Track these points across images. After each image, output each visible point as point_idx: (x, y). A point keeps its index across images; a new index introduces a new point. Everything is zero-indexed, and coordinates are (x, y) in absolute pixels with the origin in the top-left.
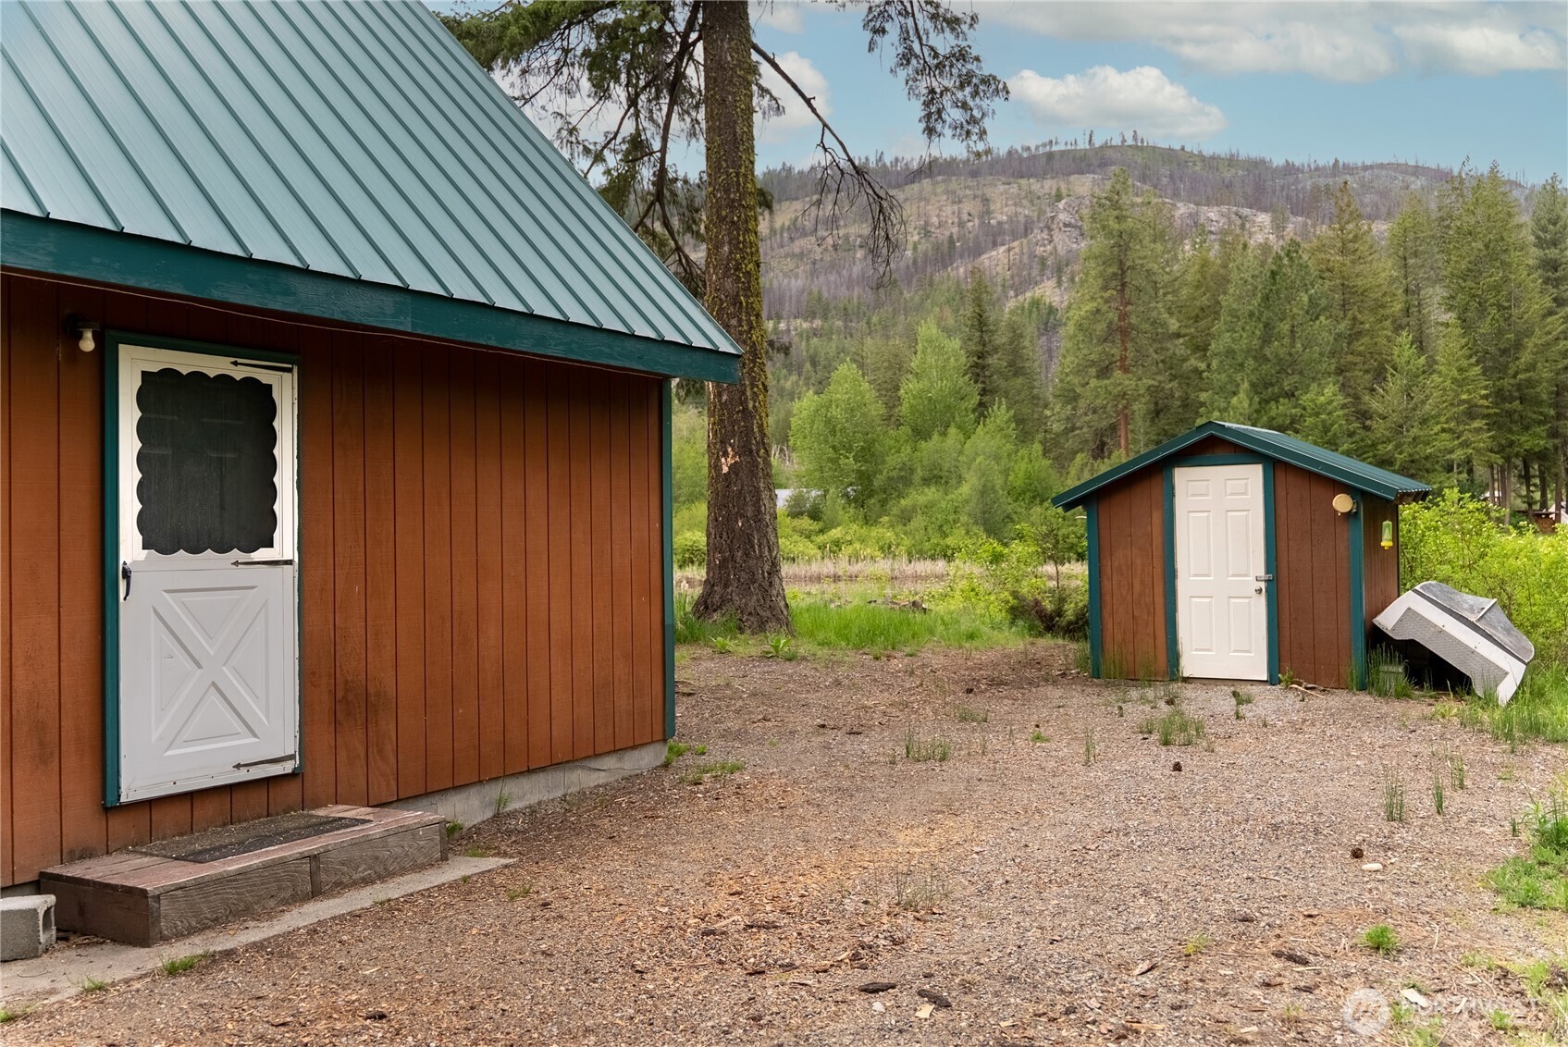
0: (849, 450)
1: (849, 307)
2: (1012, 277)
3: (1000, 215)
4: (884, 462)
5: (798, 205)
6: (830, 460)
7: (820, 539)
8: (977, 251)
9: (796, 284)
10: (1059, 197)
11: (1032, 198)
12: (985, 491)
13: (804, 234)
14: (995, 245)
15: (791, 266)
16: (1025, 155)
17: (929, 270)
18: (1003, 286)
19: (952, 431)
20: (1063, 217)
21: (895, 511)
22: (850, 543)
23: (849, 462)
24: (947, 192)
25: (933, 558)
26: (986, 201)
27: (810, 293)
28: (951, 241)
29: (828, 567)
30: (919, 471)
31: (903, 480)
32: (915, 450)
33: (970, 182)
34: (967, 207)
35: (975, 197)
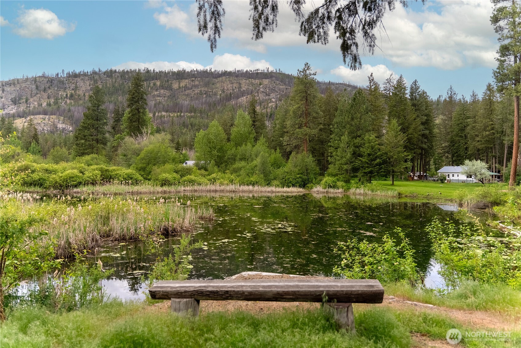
0: (215, 148)
1: (202, 110)
2: (248, 105)
3: (244, 88)
4: (226, 153)
5: (187, 81)
6: (208, 151)
7: (208, 177)
8: (238, 97)
9: (186, 103)
10: (260, 84)
11: (252, 84)
12: (263, 163)
13: (189, 89)
14: (243, 96)
15: (185, 98)
16: (251, 72)
17: (224, 102)
18: (245, 107)
19: (249, 144)
20: (261, 89)
21: (231, 169)
22: (219, 179)
23: (215, 152)
24: (229, 81)
25: (248, 185)
26: (240, 84)
27: (191, 105)
28: (231, 94)
29: (213, 187)
30: (238, 156)
31: (234, 159)
32: (236, 149)
33: (236, 78)
34: (235, 85)
35: (237, 83)
